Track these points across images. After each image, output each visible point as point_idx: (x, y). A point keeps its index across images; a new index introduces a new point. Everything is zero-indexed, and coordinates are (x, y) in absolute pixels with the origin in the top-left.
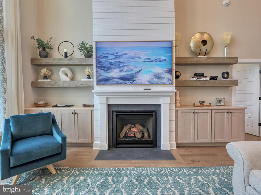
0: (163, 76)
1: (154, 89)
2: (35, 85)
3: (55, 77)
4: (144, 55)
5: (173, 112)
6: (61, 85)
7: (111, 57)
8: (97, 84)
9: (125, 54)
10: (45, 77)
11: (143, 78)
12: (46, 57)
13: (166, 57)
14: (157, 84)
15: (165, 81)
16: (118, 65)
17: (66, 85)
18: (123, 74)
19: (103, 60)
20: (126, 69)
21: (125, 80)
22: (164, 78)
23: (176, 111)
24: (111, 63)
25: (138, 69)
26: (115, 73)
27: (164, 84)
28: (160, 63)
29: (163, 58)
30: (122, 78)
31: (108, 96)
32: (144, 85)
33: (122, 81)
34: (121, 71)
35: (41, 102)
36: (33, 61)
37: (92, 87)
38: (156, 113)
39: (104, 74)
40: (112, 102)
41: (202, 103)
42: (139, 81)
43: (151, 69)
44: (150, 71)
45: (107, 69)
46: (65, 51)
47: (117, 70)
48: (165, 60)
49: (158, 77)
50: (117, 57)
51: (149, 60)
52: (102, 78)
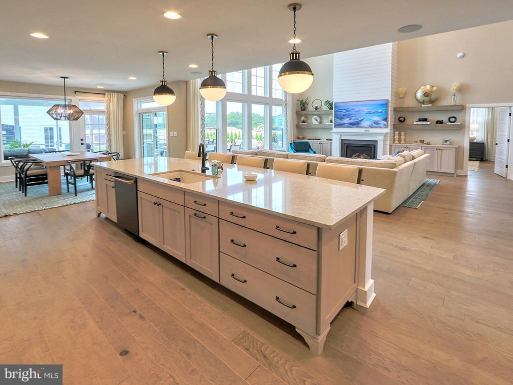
0: (380, 122)
1: (372, 130)
2: (298, 127)
3: (309, 121)
4: (366, 109)
5: (388, 146)
6: (313, 127)
7: (344, 111)
8: (335, 127)
9: (353, 109)
10: (304, 122)
11: (366, 123)
12: (304, 110)
13: (383, 110)
14: (376, 127)
15: (381, 125)
16: (349, 116)
17: (316, 127)
18: (351, 121)
19: (339, 113)
20: (353, 118)
21: (352, 125)
22: (381, 124)
23: (390, 145)
24: (344, 115)
25: (362, 118)
26: (346, 121)
27: (381, 127)
28: (378, 114)
29: (380, 111)
30: (350, 124)
31: (341, 134)
32: (366, 128)
33: (351, 126)
34: (350, 120)
35: (301, 137)
36: (297, 113)
37: (332, 128)
38: (374, 146)
39: (339, 121)
40: (343, 138)
41: (422, 142)
42: (362, 126)
43: (371, 118)
44: (371, 119)
45: (341, 118)
46: (316, 106)
47: (348, 119)
48: (382, 112)
49: (376, 123)
50: (347, 111)
51: (370, 113)
52: (338, 123)
